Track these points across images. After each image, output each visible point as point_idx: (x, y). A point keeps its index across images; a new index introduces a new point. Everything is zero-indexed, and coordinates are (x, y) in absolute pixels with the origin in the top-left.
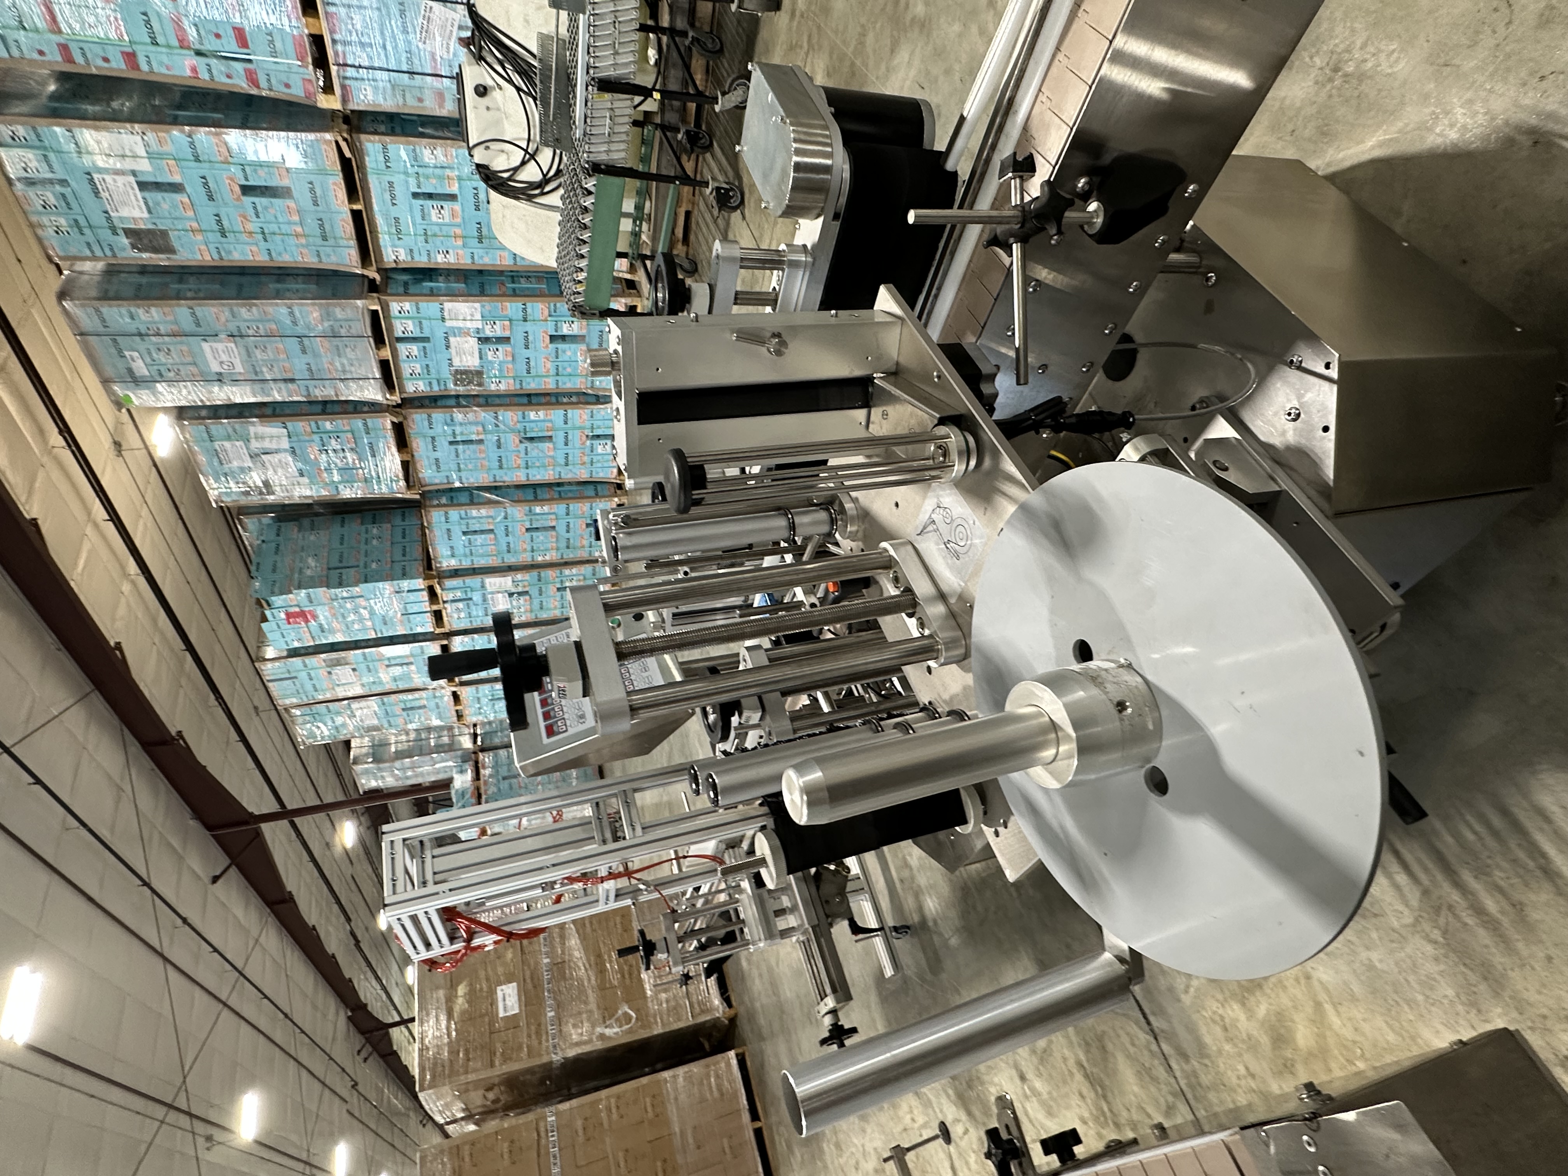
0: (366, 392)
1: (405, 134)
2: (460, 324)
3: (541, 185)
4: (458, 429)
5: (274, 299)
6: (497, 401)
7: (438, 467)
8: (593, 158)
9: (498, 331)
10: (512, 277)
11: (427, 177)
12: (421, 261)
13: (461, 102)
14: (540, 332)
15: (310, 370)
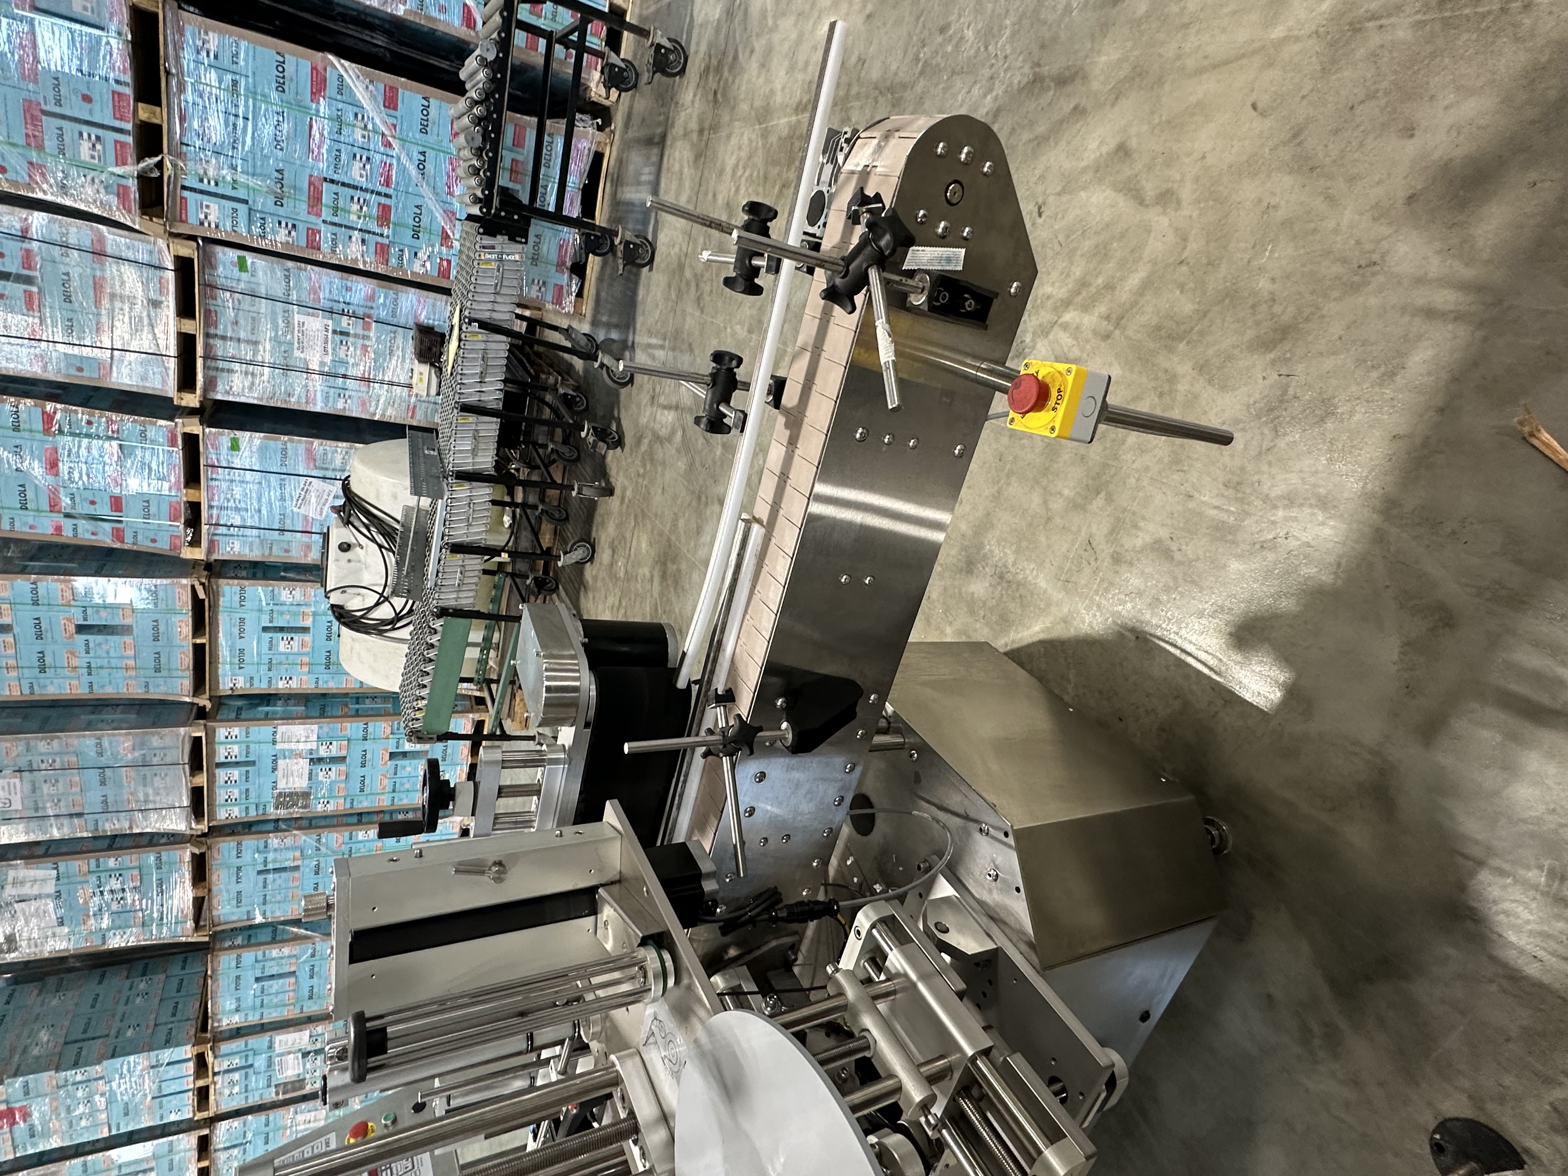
0: (168, 822)
1: (265, 578)
2: (293, 746)
3: (392, 622)
4: (271, 856)
5: (84, 730)
6: (323, 823)
7: (239, 901)
8: (442, 604)
9: (334, 751)
10: (358, 698)
11: (282, 613)
12: (261, 687)
13: (325, 554)
14: (379, 751)
15: (105, 802)
